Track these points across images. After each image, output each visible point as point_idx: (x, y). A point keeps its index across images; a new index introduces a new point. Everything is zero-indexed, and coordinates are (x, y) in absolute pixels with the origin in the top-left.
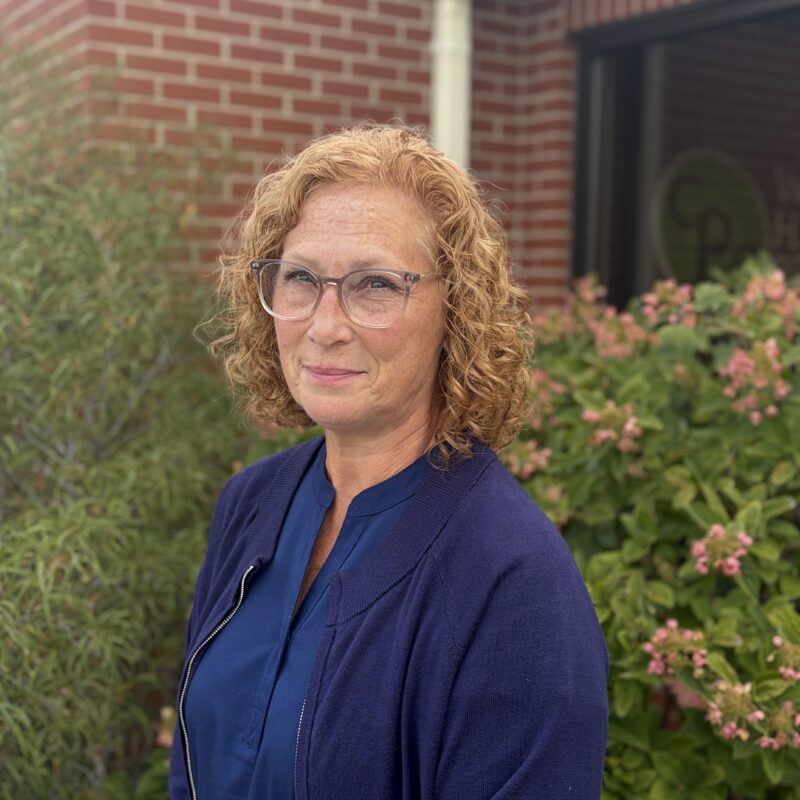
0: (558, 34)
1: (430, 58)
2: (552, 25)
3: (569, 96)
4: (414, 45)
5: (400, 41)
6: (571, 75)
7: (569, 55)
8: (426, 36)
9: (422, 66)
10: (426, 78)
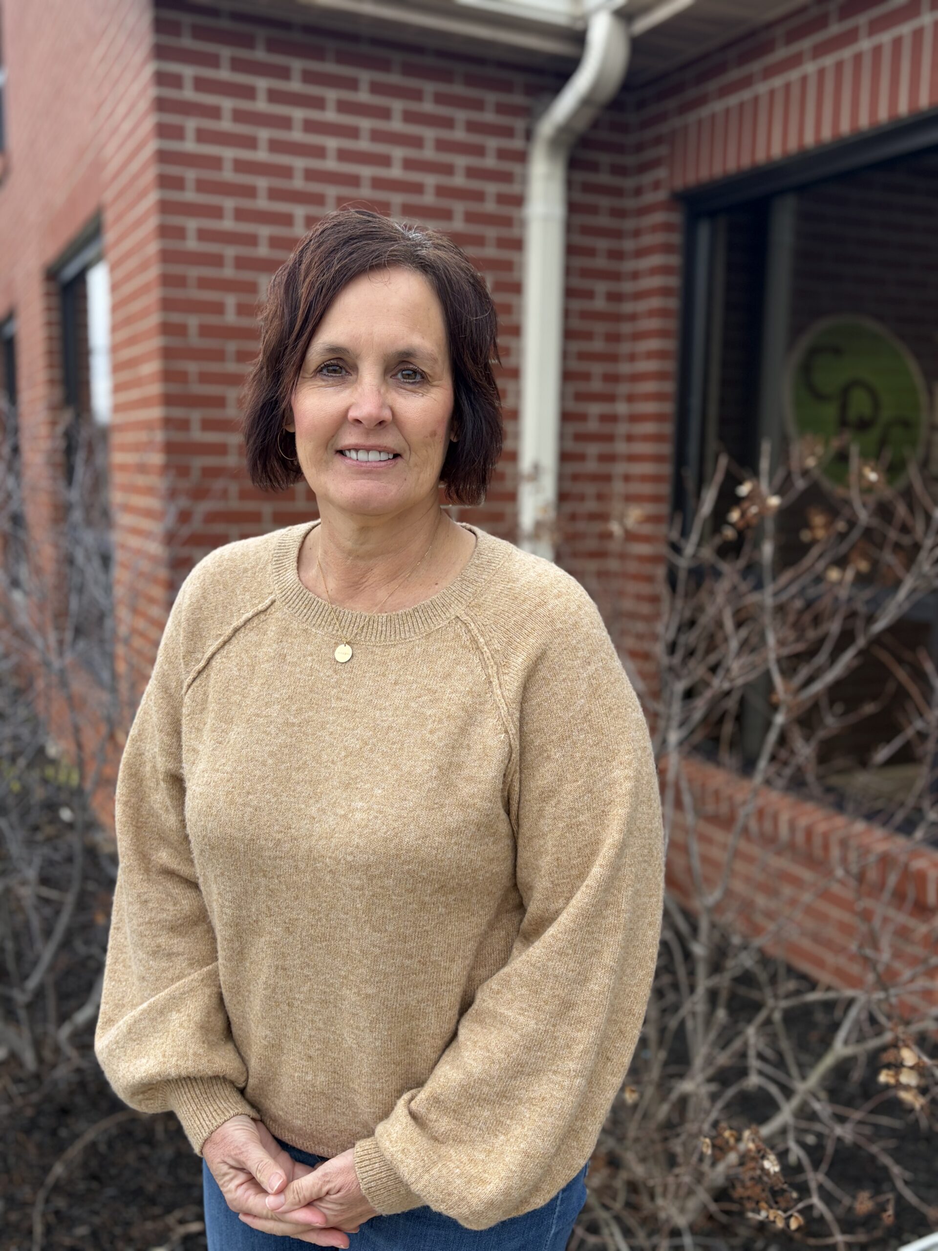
0: (662, 195)
1: (523, 223)
2: (656, 185)
3: (675, 260)
4: (505, 210)
5: (490, 207)
6: (676, 238)
8: (519, 201)
9: (514, 232)
10: (518, 244)
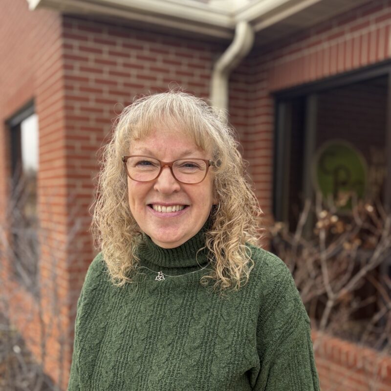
0: (265, 93)
2: (263, 89)
7: (270, 102)
